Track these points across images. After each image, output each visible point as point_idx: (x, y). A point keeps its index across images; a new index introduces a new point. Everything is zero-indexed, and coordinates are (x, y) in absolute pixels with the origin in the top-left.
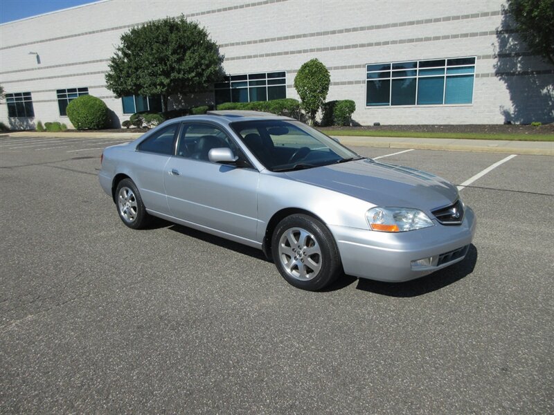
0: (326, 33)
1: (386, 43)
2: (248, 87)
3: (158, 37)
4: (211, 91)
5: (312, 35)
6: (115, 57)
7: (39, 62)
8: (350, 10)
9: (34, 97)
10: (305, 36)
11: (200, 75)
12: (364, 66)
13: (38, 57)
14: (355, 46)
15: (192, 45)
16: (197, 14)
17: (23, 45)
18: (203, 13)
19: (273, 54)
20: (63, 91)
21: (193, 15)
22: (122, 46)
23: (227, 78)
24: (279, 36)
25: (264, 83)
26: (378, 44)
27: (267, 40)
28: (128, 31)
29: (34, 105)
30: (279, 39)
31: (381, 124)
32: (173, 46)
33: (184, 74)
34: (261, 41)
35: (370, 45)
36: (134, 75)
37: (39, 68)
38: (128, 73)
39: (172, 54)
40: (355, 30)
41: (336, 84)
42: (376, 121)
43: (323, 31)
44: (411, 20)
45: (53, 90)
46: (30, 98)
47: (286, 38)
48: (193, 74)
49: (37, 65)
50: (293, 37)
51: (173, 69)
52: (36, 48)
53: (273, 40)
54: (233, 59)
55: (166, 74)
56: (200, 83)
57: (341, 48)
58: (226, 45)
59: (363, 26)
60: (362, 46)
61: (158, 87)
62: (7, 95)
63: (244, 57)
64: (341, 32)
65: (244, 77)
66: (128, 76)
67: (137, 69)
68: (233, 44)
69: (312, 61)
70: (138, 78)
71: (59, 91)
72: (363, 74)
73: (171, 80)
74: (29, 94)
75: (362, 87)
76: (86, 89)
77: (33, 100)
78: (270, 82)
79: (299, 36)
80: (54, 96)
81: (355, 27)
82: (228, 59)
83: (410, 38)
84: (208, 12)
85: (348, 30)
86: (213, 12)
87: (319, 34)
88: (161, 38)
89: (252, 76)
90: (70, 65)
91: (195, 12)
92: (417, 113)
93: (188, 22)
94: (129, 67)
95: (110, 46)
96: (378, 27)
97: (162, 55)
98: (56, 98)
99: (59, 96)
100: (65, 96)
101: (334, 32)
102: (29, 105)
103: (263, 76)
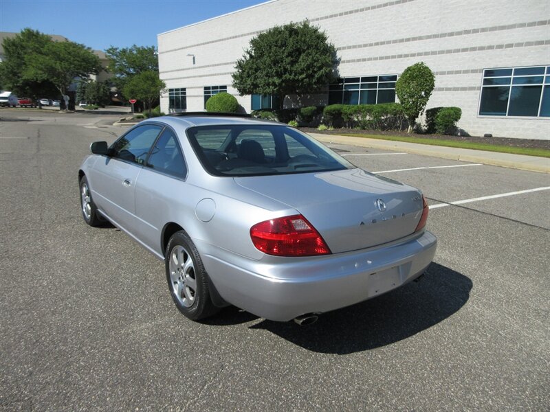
0: (443, 35)
1: (510, 46)
2: (360, 90)
3: (277, 42)
4: (325, 92)
5: (429, 37)
6: (243, 59)
7: (194, 63)
8: (472, 10)
9: (188, 92)
10: (420, 38)
11: (310, 76)
12: (481, 71)
13: (194, 58)
14: (473, 49)
15: (308, 49)
16: (322, 18)
17: (185, 48)
18: (326, 17)
19: (387, 58)
20: (209, 88)
21: (317, 19)
22: (249, 49)
23: (341, 80)
24: (394, 39)
25: (375, 86)
26: (500, 47)
27: (382, 43)
28: (256, 36)
29: (187, 98)
30: (395, 42)
31: (493, 136)
32: (289, 49)
33: (295, 76)
34: (377, 44)
35: (490, 48)
36: (253, 76)
37: (194, 68)
38: (248, 73)
39: (287, 57)
40: (475, 31)
41: (441, 89)
42: (488, 133)
43: (440, 33)
44: (543, 19)
45: (201, 87)
46: (185, 93)
47: (402, 41)
48: (304, 76)
49: (193, 66)
50: (408, 40)
51: (286, 70)
52: (192, 51)
53: (389, 42)
54: (348, 61)
55: (279, 75)
56: (310, 84)
57: (458, 51)
58: (344, 48)
59: (484, 27)
60: (482, 48)
61: (271, 87)
62: (171, 90)
63: (359, 60)
64: (459, 33)
65: (357, 80)
66: (249, 76)
67: (256, 70)
68: (349, 47)
69: (417, 65)
70: (256, 78)
71: (206, 88)
72: (478, 80)
73: (283, 81)
74: (184, 89)
75: (476, 94)
76: (225, 87)
77: (187, 94)
78: (381, 85)
79: (414, 39)
80: (202, 92)
81: (476, 28)
82: (344, 62)
83: (539, 40)
84: (331, 16)
85: (467, 32)
86: (336, 16)
87: (436, 36)
88: (280, 42)
89: (364, 79)
90: (216, 65)
91: (319, 17)
92: (539, 126)
93: (310, 26)
94: (251, 68)
95: (241, 50)
96: (503, 28)
97: (278, 58)
98: (203, 94)
99: (205, 93)
100: (209, 92)
101: (451, 34)
102: (184, 99)
103: (374, 79)
